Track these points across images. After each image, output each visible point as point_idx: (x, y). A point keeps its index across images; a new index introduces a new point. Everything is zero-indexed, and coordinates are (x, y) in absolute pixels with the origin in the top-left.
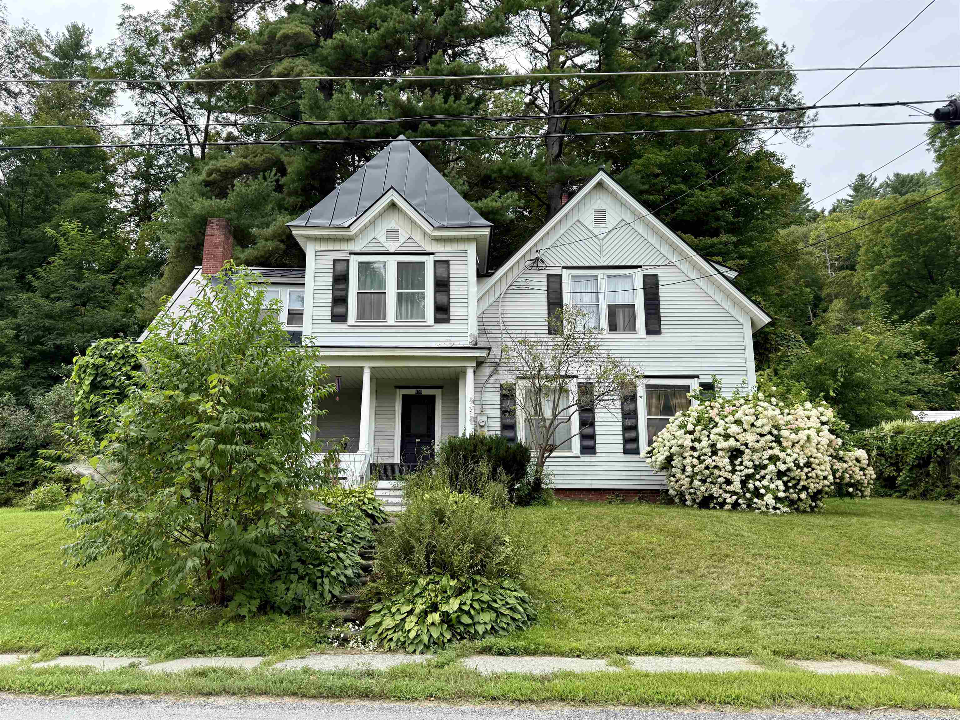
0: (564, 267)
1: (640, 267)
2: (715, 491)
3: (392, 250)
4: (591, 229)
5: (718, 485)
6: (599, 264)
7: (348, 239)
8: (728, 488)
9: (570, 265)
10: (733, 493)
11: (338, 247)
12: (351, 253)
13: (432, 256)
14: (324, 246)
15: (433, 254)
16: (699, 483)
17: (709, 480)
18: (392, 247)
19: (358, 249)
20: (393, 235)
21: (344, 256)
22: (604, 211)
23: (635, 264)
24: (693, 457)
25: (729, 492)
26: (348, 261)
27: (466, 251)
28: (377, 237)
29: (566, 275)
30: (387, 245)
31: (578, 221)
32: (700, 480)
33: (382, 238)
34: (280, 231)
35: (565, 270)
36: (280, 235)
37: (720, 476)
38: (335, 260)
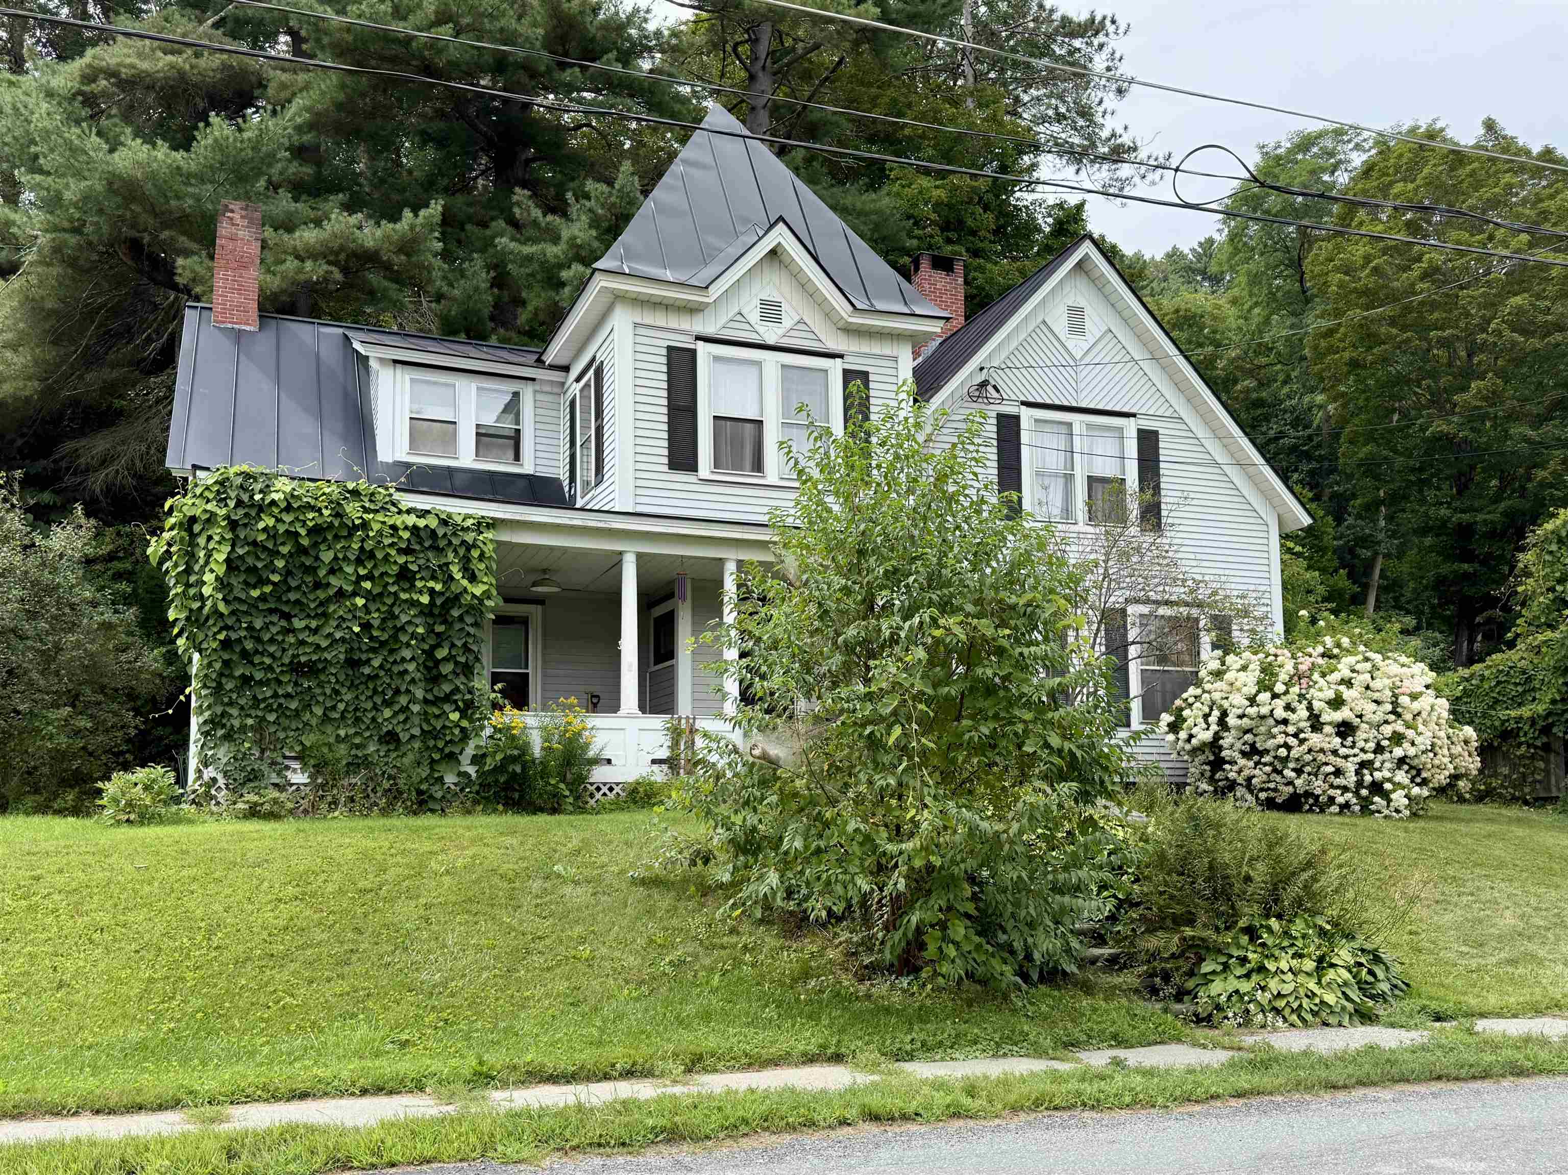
0: (1023, 403)
1: (1134, 415)
2: (1318, 786)
3: (771, 341)
4: (1063, 339)
5: (1321, 777)
6: (1074, 404)
7: (692, 310)
8: (1337, 781)
9: (1031, 400)
10: (1345, 789)
11: (674, 322)
12: (698, 338)
13: (838, 360)
14: (649, 318)
15: (841, 356)
16: (1293, 774)
17: (1308, 769)
18: (771, 334)
19: (710, 330)
20: (771, 312)
21: (685, 342)
22: (1081, 310)
23: (1125, 410)
24: (1287, 734)
25: (1338, 787)
26: (693, 352)
27: (895, 359)
28: (744, 312)
29: (1027, 416)
30: (761, 330)
31: (1044, 322)
32: (1293, 770)
33: (754, 316)
34: (336, 245)
35: (1023, 408)
36: (332, 251)
37: (1327, 764)
38: (669, 348)
